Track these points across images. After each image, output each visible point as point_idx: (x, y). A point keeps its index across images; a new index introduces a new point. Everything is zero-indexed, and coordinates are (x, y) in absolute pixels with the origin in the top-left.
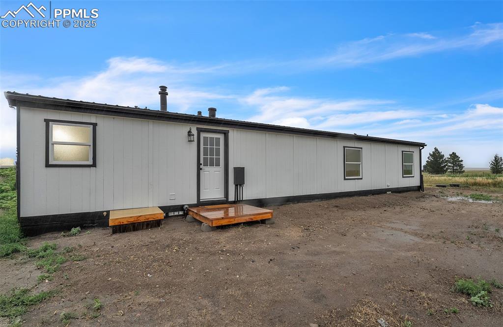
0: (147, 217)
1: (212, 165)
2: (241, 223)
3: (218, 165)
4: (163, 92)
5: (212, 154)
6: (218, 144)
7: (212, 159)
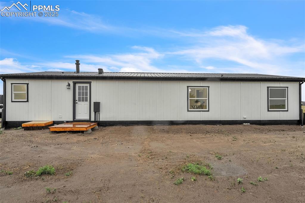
0: (37, 124)
1: (83, 101)
2: (67, 131)
3: (86, 101)
4: (78, 63)
5: (83, 95)
6: (87, 89)
7: (83, 98)
